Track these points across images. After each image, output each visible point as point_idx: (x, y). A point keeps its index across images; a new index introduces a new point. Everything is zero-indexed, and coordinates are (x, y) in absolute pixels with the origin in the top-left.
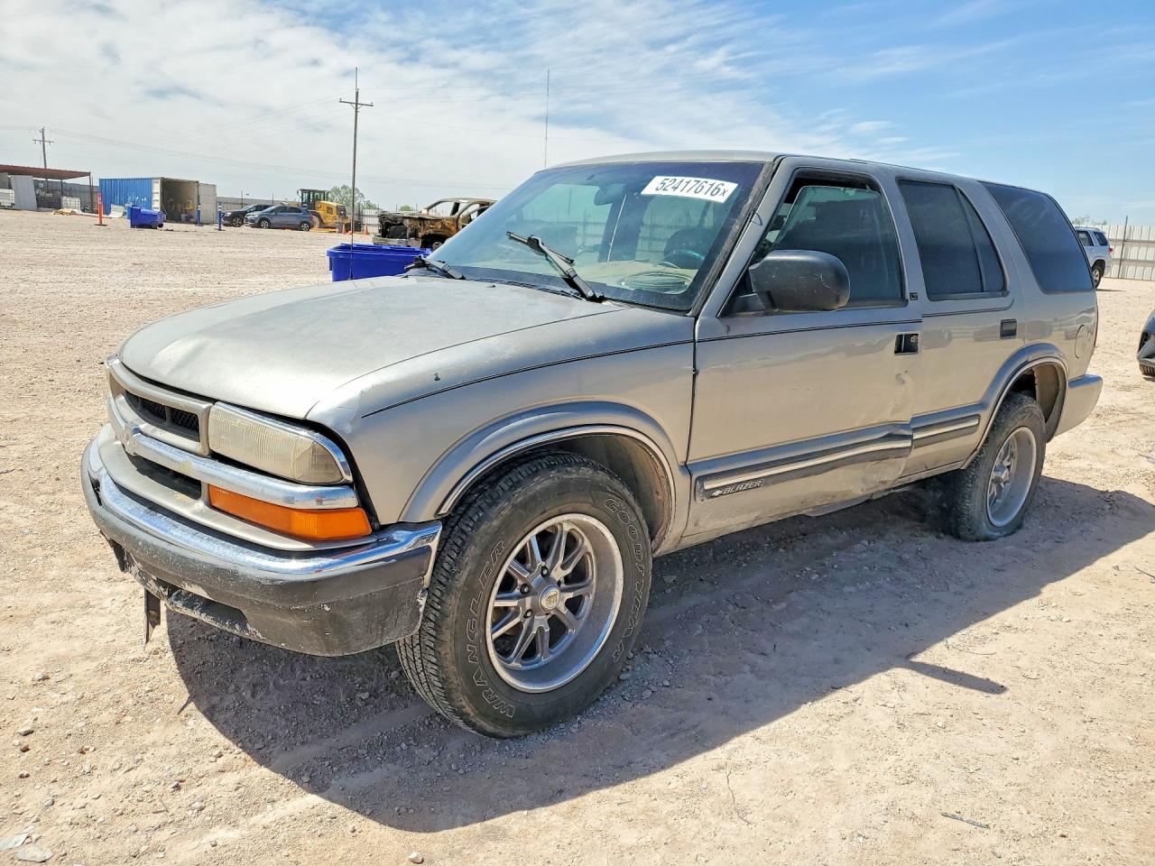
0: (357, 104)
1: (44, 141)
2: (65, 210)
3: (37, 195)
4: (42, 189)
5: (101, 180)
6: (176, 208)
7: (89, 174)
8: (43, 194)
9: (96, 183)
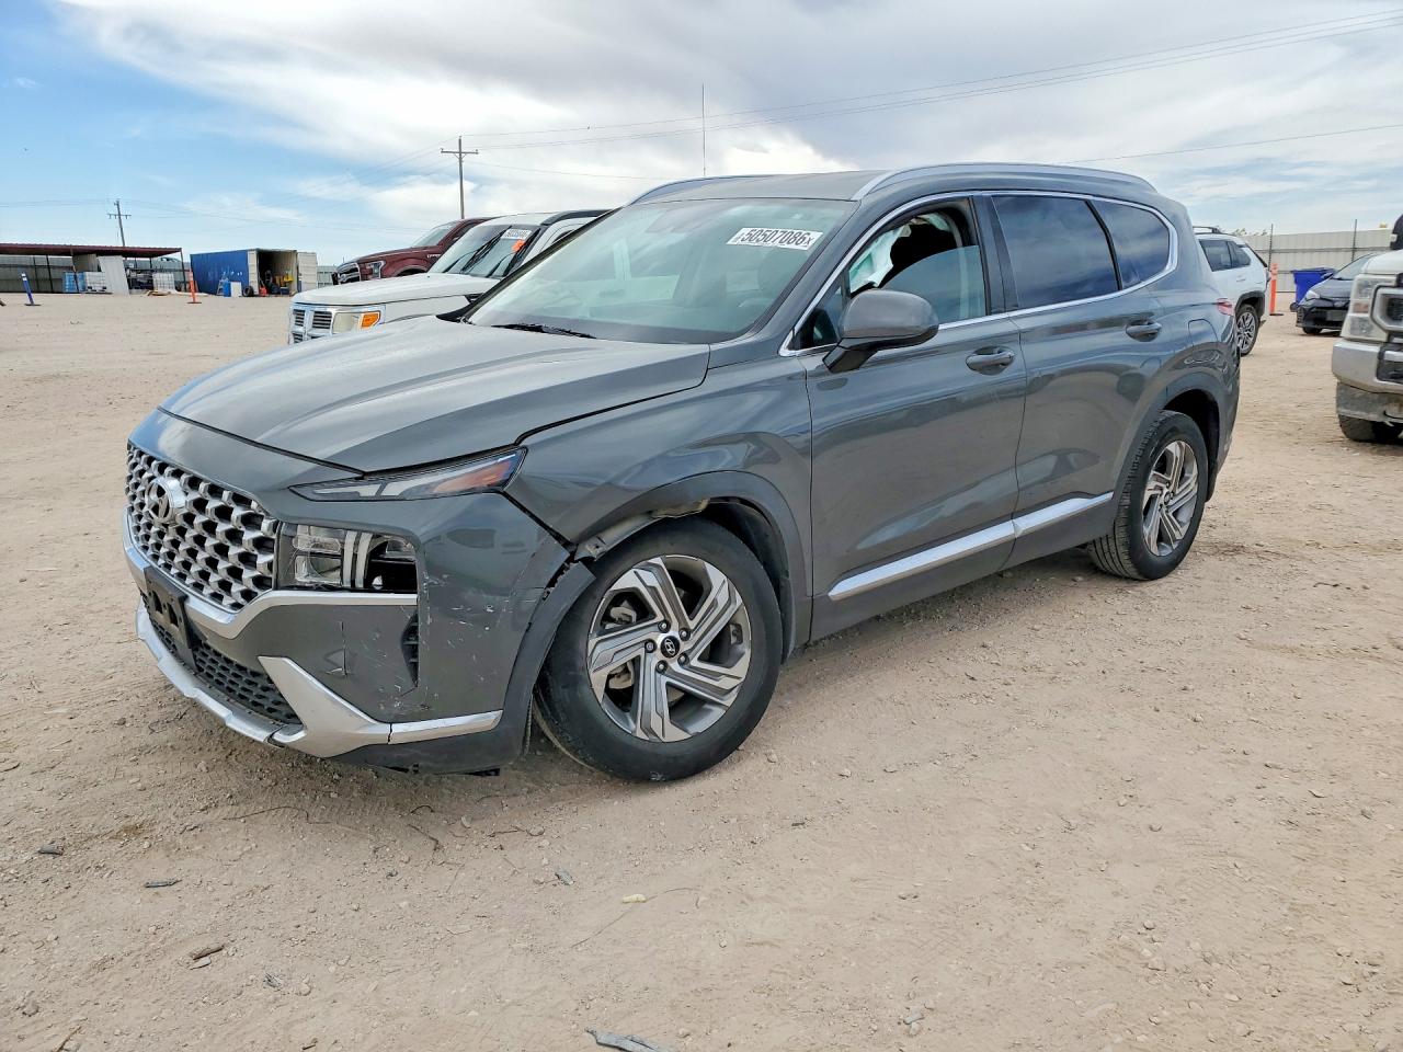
0: (460, 153)
1: (119, 215)
2: (160, 290)
3: (128, 277)
4: (132, 270)
5: (192, 256)
6: (274, 281)
7: (179, 250)
8: (134, 275)
9: (187, 260)
